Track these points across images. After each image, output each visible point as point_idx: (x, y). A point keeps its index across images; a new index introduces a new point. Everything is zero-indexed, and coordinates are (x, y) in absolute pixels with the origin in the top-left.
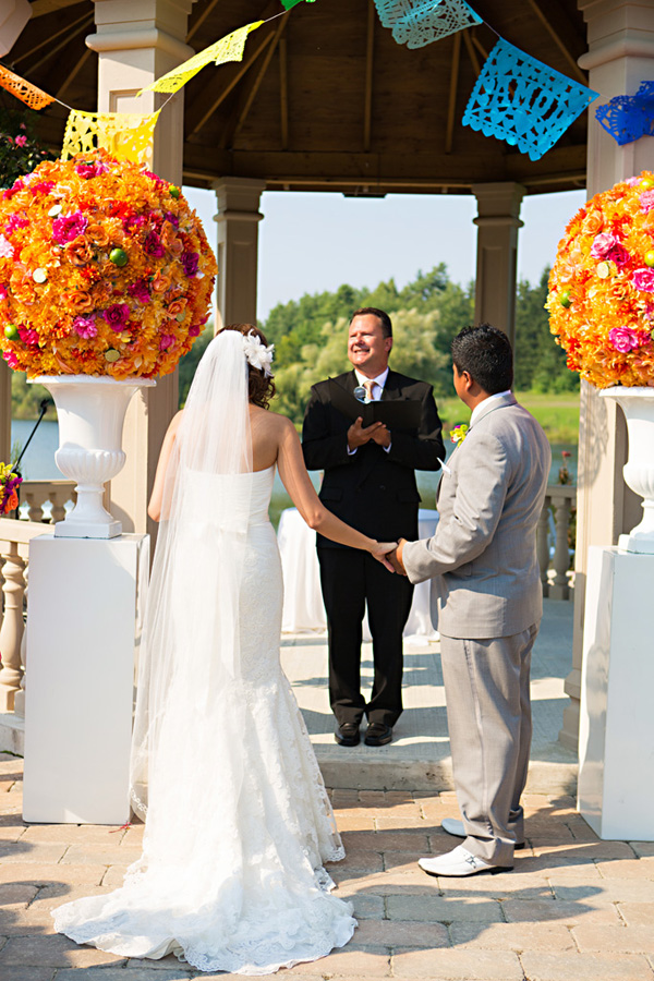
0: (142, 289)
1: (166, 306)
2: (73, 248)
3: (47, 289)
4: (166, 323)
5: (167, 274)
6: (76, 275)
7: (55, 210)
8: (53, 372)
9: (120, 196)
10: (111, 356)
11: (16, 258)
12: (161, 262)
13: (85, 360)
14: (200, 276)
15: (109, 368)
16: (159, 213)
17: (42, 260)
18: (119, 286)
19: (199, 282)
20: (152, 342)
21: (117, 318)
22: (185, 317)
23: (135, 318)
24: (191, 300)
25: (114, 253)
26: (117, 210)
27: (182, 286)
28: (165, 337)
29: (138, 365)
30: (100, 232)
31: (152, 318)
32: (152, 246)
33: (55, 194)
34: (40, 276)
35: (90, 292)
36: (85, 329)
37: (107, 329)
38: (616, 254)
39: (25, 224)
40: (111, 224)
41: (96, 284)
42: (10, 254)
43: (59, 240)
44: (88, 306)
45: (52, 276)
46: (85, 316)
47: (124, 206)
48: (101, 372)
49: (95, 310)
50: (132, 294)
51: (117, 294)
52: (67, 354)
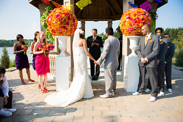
0: (68, 24)
1: (71, 26)
2: (58, 19)
3: (55, 24)
4: (71, 28)
5: (71, 22)
6: (59, 22)
7: (56, 14)
8: (57, 35)
9: (65, 12)
10: (64, 33)
11: (51, 20)
12: (70, 20)
13: (61, 33)
14: (75, 22)
15: (64, 34)
16: (70, 14)
17: (54, 20)
18: (65, 23)
19: (75, 23)
20: (69, 31)
21: (64, 28)
22: (74, 28)
23: (67, 28)
24: (74, 26)
25: (64, 19)
26: (64, 14)
27: (73, 23)
28: (71, 30)
29: (68, 34)
30: (62, 16)
31: (69, 28)
32: (69, 18)
33: (56, 12)
34: (54, 22)
35: (61, 24)
36: (60, 29)
37: (63, 29)
38: (129, 18)
39: (52, 16)
40: (63, 15)
41: (61, 23)
42: (50, 20)
43: (56, 18)
44: (60, 26)
45: (56, 22)
46: (60, 27)
47: (65, 13)
48: (63, 35)
49: (62, 27)
50: (66, 24)
51: (64, 24)
52: (58, 33)
